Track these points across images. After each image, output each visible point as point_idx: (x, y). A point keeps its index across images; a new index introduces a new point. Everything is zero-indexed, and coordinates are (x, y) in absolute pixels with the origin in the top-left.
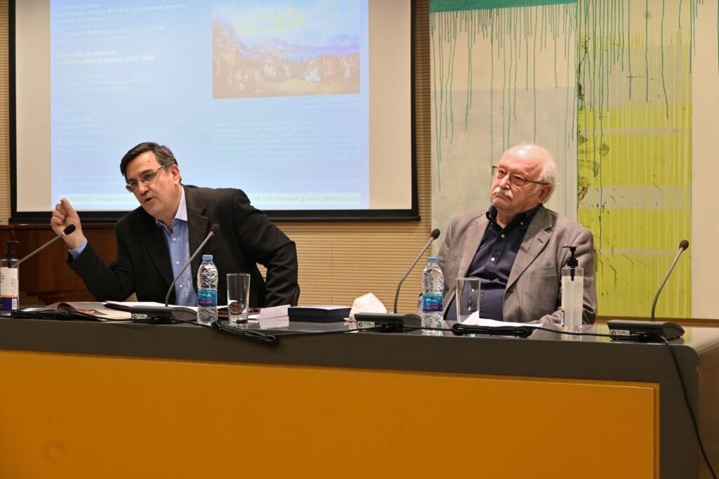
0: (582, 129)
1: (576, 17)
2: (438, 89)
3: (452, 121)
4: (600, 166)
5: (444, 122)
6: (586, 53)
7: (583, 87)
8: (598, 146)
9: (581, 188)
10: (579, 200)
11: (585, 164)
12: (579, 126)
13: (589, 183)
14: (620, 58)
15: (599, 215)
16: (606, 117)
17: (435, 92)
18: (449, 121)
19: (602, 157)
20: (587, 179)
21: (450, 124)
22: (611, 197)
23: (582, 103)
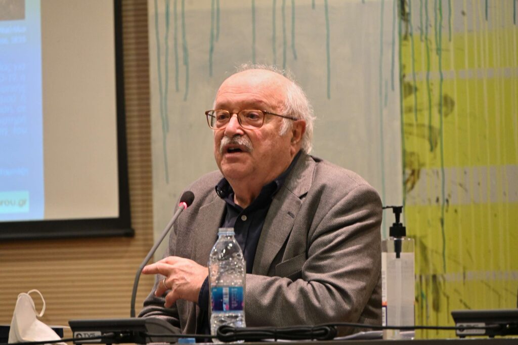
0: (408, 71)
2: (162, 9)
3: (186, 63)
4: (440, 132)
5: (172, 65)
8: (436, 99)
9: (408, 171)
10: (405, 191)
11: (415, 130)
12: (402, 67)
13: (421, 161)
15: (440, 215)
16: (448, 50)
17: (156, 14)
18: (181, 62)
19: (443, 118)
20: (418, 156)
21: (182, 68)
22: (461, 185)
23: (407, 27)
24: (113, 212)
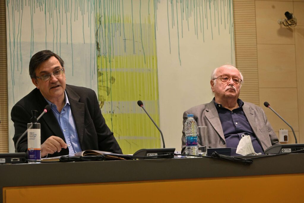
0: (100, 68)
1: (94, 4)
2: (12, 40)
3: (21, 60)
4: (111, 89)
5: (16, 61)
6: (100, 24)
7: (99, 43)
8: (109, 78)
11: (102, 88)
12: (98, 66)
13: (105, 99)
14: (119, 28)
15: (111, 117)
16: (113, 61)
17: (10, 42)
18: (19, 60)
19: (111, 84)
20: (103, 96)
21: (20, 62)
22: (117, 107)
23: (99, 53)
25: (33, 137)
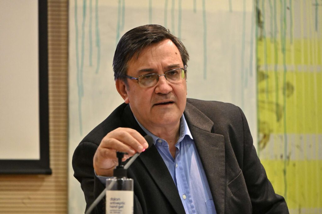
0: (262, 63)
2: (80, 3)
3: (98, 45)
4: (284, 108)
5: (87, 46)
7: (262, 12)
8: (281, 85)
9: (261, 135)
10: (259, 148)
11: (266, 106)
12: (258, 60)
13: (271, 129)
15: (283, 167)
16: (290, 51)
17: (76, 7)
18: (94, 44)
19: (287, 99)
20: (268, 124)
21: (95, 49)
22: (298, 147)
23: (261, 32)
24: (35, 155)
25: (117, 209)
